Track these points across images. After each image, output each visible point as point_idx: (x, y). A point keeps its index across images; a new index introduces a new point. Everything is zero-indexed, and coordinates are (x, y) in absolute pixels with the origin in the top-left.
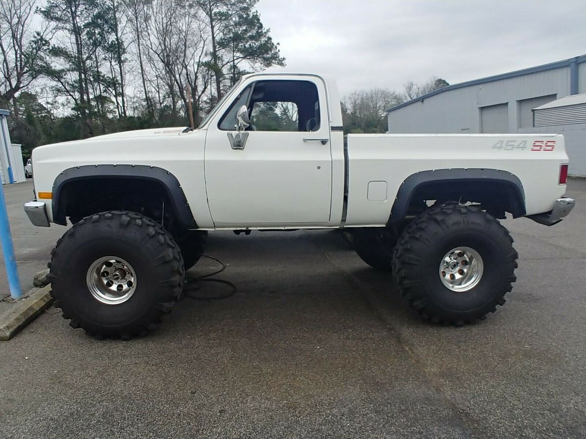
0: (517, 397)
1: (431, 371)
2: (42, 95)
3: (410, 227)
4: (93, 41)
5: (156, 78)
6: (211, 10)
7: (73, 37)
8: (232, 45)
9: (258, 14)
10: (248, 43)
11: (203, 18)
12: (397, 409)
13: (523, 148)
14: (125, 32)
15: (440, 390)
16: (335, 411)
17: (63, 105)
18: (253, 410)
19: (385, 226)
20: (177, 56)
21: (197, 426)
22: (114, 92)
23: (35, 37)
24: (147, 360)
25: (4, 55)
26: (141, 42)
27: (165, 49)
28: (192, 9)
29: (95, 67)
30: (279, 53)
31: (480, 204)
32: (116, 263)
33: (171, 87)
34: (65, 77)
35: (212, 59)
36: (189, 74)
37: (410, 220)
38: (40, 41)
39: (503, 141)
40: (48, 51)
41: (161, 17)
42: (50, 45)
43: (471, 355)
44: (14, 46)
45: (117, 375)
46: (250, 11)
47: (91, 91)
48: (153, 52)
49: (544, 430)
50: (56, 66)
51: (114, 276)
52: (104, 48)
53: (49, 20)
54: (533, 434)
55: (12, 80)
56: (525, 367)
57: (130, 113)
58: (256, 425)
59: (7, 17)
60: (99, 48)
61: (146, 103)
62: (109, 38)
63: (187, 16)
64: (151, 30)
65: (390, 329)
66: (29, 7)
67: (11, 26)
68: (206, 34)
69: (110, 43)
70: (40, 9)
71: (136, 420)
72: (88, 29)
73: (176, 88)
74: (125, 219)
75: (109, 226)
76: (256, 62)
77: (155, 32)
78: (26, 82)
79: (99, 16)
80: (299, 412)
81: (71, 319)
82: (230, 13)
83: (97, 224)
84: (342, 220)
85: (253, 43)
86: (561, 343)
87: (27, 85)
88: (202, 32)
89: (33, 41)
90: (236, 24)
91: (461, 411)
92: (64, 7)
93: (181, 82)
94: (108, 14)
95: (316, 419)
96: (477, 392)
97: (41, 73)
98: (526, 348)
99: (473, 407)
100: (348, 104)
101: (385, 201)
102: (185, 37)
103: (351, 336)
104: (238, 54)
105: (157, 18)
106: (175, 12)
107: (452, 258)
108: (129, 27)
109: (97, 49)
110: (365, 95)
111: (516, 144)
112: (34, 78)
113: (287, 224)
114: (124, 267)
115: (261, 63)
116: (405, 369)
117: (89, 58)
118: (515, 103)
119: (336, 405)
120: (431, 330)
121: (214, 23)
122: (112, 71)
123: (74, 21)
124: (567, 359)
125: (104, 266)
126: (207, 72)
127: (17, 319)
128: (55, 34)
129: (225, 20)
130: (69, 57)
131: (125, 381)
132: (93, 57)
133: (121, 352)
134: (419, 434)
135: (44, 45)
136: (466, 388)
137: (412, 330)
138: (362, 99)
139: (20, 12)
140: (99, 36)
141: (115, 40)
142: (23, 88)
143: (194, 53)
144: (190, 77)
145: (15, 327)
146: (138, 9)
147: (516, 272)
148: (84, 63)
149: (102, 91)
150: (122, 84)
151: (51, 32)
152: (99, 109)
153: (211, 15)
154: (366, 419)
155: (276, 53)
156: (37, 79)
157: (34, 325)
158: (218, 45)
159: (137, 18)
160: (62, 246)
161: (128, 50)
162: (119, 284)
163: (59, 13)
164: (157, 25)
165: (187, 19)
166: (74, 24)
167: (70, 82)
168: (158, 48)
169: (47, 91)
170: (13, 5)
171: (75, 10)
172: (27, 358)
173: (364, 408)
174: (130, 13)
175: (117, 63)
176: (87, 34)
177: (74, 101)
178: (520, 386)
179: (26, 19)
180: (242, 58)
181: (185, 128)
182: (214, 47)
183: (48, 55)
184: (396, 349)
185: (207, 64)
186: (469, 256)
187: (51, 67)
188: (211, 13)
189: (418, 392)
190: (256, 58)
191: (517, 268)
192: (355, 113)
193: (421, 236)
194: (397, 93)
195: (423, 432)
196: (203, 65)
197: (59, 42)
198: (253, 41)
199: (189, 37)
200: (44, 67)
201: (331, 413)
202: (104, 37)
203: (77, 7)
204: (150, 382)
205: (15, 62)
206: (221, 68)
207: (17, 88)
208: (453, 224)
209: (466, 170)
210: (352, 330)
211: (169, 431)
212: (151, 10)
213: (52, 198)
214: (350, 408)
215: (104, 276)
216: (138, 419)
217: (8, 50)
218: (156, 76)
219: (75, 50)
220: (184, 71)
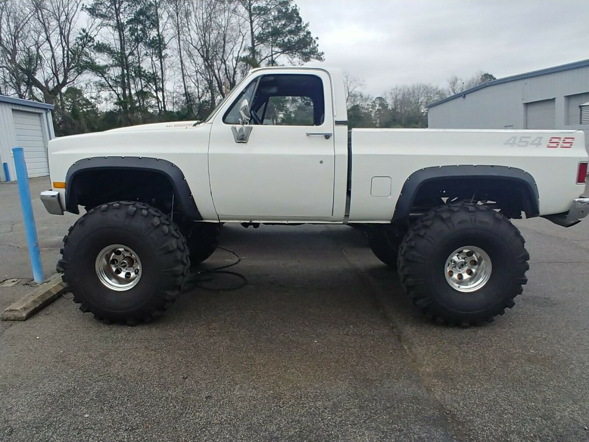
0: (510, 402)
1: (426, 370)
2: (86, 90)
3: (416, 224)
4: (136, 37)
5: (195, 73)
6: (250, 5)
7: (117, 34)
8: (270, 39)
9: (297, 8)
10: (287, 38)
11: (242, 13)
12: (382, 406)
13: (539, 144)
14: (166, 28)
15: (431, 390)
16: (319, 403)
17: (106, 99)
18: (239, 398)
19: (389, 222)
20: (216, 52)
21: (182, 410)
22: (154, 87)
23: (80, 34)
24: (148, 346)
25: (52, 52)
26: (181, 38)
27: (205, 44)
28: (232, 4)
29: (137, 63)
30: (317, 47)
31: (495, 202)
32: (125, 252)
33: (210, 82)
34: (108, 72)
35: (250, 54)
36: (227, 69)
37: (416, 218)
38: (86, 38)
39: (516, 137)
40: (93, 47)
41: (201, 12)
42: (94, 41)
43: (471, 357)
44: (62, 43)
45: (117, 358)
46: (289, 5)
47: (132, 86)
48: (193, 47)
49: (531, 437)
50: (100, 62)
51: (121, 264)
52: (145, 43)
53: (95, 17)
54: (518, 439)
55: (59, 76)
56: (525, 372)
57: (169, 108)
58: (238, 412)
59: (56, 15)
60: (140, 44)
61: (185, 97)
62: (150, 34)
63: (227, 11)
64: (191, 25)
65: (393, 328)
66: (76, 5)
67: (59, 24)
68: (245, 29)
69: (151, 39)
70: (86, 6)
71: (126, 400)
72: (131, 25)
73: (215, 84)
74: (132, 209)
75: (116, 215)
76: (295, 57)
77: (195, 28)
78: (72, 78)
79: (141, 12)
80: (283, 403)
81: (81, 303)
82: (269, 7)
83: (105, 213)
84: (345, 216)
85: (291, 37)
86: (569, 349)
87: (73, 81)
88: (241, 27)
89: (79, 38)
90: (275, 19)
91: (448, 412)
92: (109, 4)
93: (219, 77)
94: (150, 10)
95: (298, 410)
96: (469, 394)
97: (86, 69)
98: (530, 353)
99: (461, 409)
100: (389, 99)
101: (389, 197)
102: (224, 32)
103: (351, 332)
104: (277, 49)
105: (197, 13)
106: (214, 8)
107: (460, 258)
108: (170, 23)
109: (139, 45)
110: (406, 91)
111: (530, 140)
112: (79, 74)
113: (290, 218)
114: (132, 255)
115: (300, 58)
116: (399, 368)
117: (132, 54)
118: (563, 99)
119: (321, 398)
120: (435, 330)
121: (253, 18)
122: (152, 66)
123: (117, 18)
124: (572, 366)
125: (113, 254)
126: (245, 67)
127: (34, 302)
128: (100, 31)
129: (264, 14)
130: (112, 53)
131: (124, 364)
132: (135, 52)
133: (125, 336)
134: (399, 431)
135: (89, 41)
136: (458, 389)
137: (415, 328)
138: (404, 95)
139: (68, 10)
140: (141, 32)
141: (156, 36)
142: (69, 84)
143: (233, 48)
144: (229, 72)
145: (32, 309)
146: (179, 4)
147: (527, 274)
148: (126, 58)
149: (143, 86)
150: (162, 80)
151: (96, 28)
152: (140, 104)
153: (250, 9)
154: (348, 414)
155: (314, 48)
156: (82, 74)
157: (50, 308)
158: (257, 39)
159: (177, 14)
160: (73, 233)
161: (169, 45)
162: (127, 271)
163: (104, 10)
164: (197, 20)
165: (226, 14)
166: (118, 21)
167: (113, 78)
168: (197, 43)
169: (91, 86)
170: (61, 2)
171: (119, 7)
172: (38, 337)
173: (348, 403)
174: (171, 9)
175: (158, 58)
176: (130, 30)
177: (116, 95)
178: (516, 391)
179: (73, 17)
180: (280, 52)
181: (196, 122)
182: (253, 42)
183: (93, 52)
184: (395, 347)
185: (245, 59)
186: (478, 257)
187: (95, 63)
188: (250, 8)
189: (407, 391)
190: (294, 53)
191: (528, 269)
192: (396, 108)
193: (426, 233)
194: (440, 88)
195: (403, 430)
196: (242, 60)
197: (103, 39)
198: (292, 36)
199: (229, 32)
200: (89, 63)
201: (314, 406)
202: (146, 33)
203: (121, 3)
204: (147, 366)
205: (62, 58)
206: (260, 63)
207: (64, 83)
208: (460, 223)
209: (475, 166)
210: (354, 327)
211: (154, 412)
212: (191, 5)
213: (65, 188)
214: (334, 402)
215: (113, 264)
216: (128, 400)
217: (56, 47)
218: (196, 71)
219: (119, 47)
220: (223, 66)
